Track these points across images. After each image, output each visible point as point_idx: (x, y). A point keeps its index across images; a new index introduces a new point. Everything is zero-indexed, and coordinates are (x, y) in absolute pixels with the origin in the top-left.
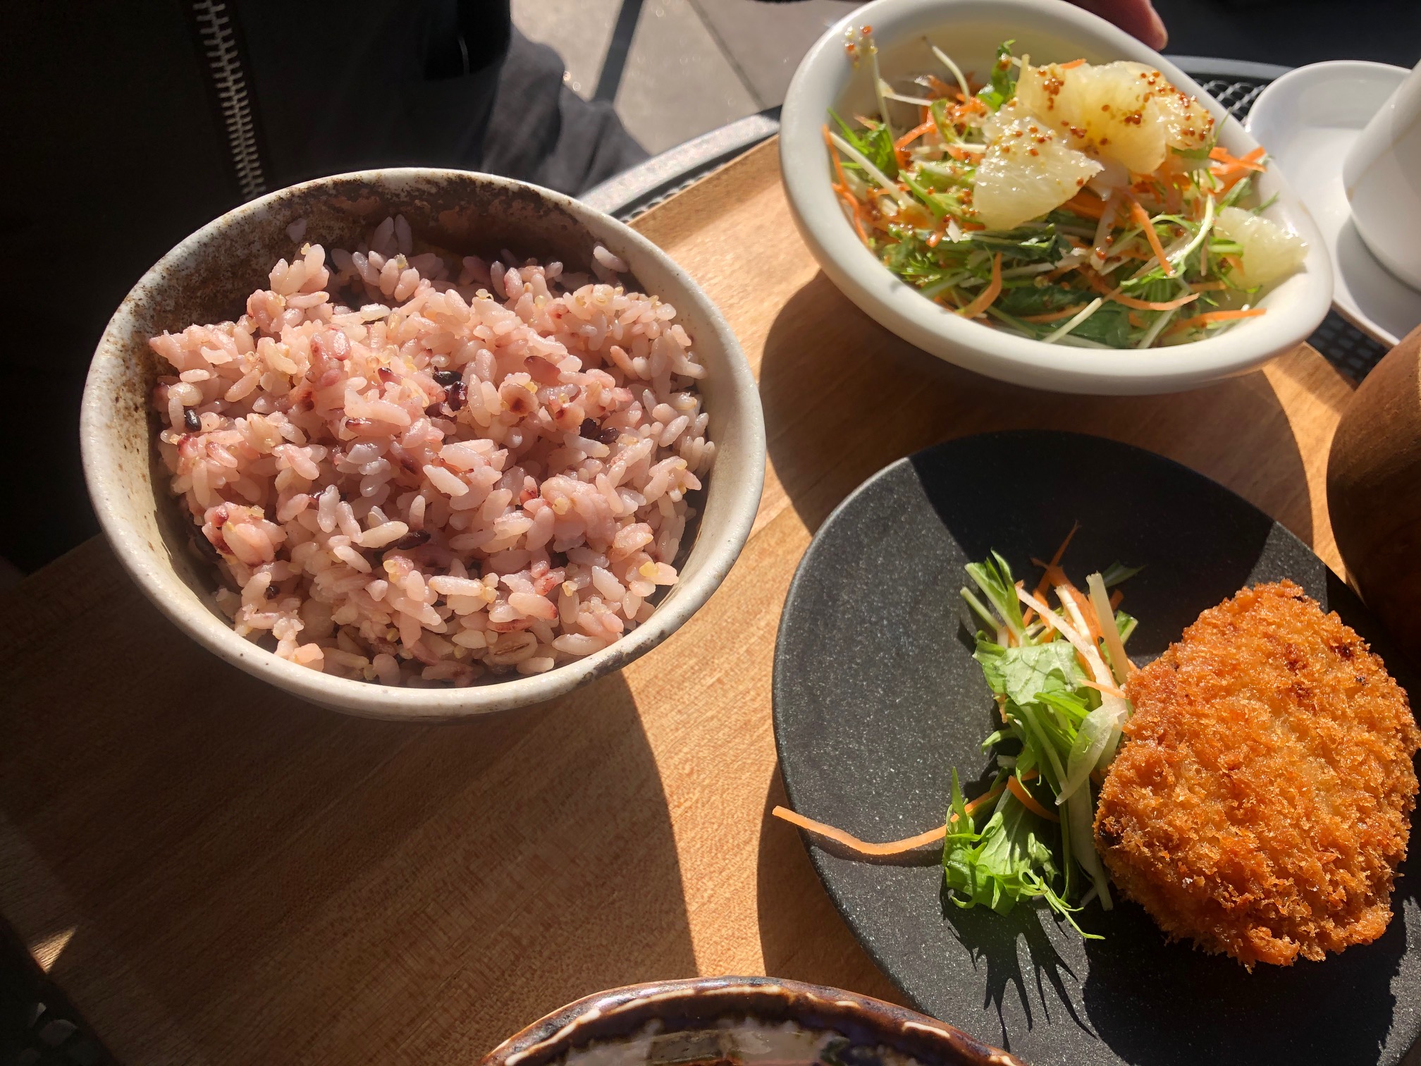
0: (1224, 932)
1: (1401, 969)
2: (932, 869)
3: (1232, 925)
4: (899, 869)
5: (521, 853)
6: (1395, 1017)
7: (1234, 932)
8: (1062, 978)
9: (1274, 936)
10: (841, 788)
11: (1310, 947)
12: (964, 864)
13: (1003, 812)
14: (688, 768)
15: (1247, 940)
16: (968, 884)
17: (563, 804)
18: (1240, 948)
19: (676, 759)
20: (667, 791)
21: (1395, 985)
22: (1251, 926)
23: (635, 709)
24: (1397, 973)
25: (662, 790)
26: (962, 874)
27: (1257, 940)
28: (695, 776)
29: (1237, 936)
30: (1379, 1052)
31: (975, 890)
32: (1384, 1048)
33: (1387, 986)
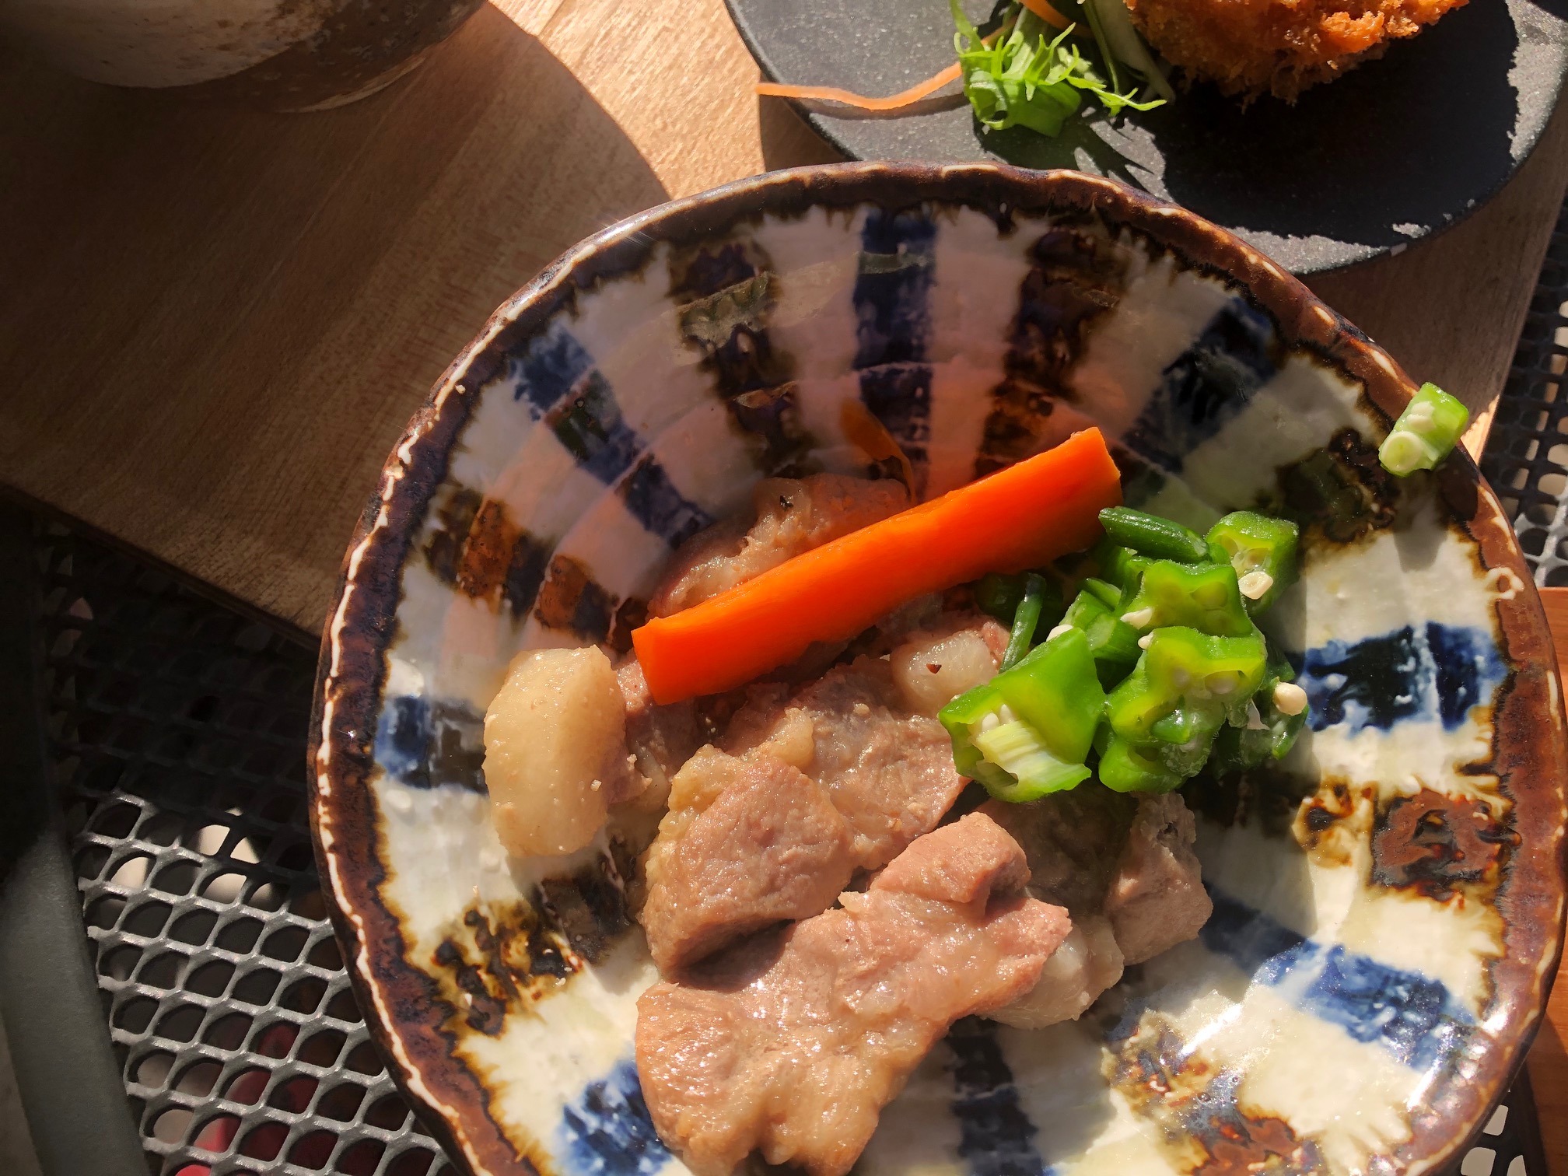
0: (1295, 36)
1: (1516, 61)
2: (958, 111)
3: (1303, 24)
4: (917, 118)
5: (502, 254)
6: (1521, 106)
7: (1307, 31)
8: (1136, 177)
9: (1354, 17)
10: (828, 58)
11: (1397, 20)
12: (988, 82)
13: (1022, 29)
14: (659, 122)
15: (1324, 34)
16: (998, 99)
17: (531, 195)
18: (1317, 45)
19: (643, 118)
20: (644, 151)
21: (1514, 78)
22: (1324, 16)
23: (579, 84)
24: (1513, 66)
25: (637, 152)
26: (989, 92)
27: (1334, 28)
28: (670, 129)
29: (1311, 34)
30: (1510, 141)
31: (1007, 103)
32: (1515, 135)
33: (1505, 80)
